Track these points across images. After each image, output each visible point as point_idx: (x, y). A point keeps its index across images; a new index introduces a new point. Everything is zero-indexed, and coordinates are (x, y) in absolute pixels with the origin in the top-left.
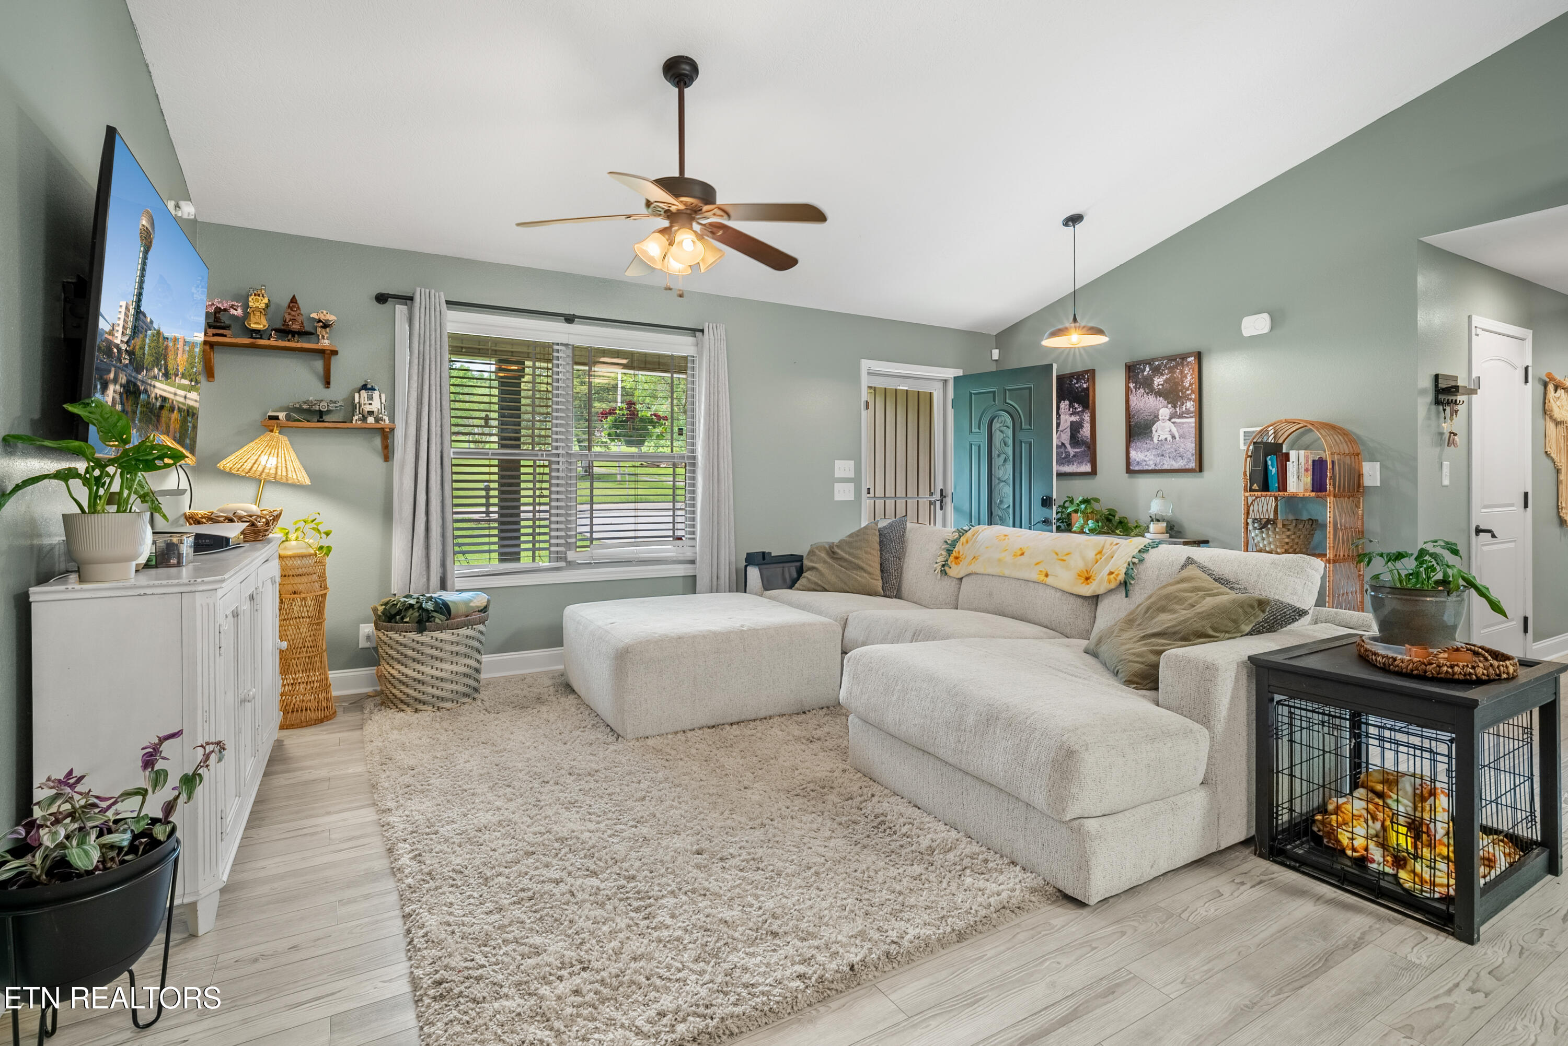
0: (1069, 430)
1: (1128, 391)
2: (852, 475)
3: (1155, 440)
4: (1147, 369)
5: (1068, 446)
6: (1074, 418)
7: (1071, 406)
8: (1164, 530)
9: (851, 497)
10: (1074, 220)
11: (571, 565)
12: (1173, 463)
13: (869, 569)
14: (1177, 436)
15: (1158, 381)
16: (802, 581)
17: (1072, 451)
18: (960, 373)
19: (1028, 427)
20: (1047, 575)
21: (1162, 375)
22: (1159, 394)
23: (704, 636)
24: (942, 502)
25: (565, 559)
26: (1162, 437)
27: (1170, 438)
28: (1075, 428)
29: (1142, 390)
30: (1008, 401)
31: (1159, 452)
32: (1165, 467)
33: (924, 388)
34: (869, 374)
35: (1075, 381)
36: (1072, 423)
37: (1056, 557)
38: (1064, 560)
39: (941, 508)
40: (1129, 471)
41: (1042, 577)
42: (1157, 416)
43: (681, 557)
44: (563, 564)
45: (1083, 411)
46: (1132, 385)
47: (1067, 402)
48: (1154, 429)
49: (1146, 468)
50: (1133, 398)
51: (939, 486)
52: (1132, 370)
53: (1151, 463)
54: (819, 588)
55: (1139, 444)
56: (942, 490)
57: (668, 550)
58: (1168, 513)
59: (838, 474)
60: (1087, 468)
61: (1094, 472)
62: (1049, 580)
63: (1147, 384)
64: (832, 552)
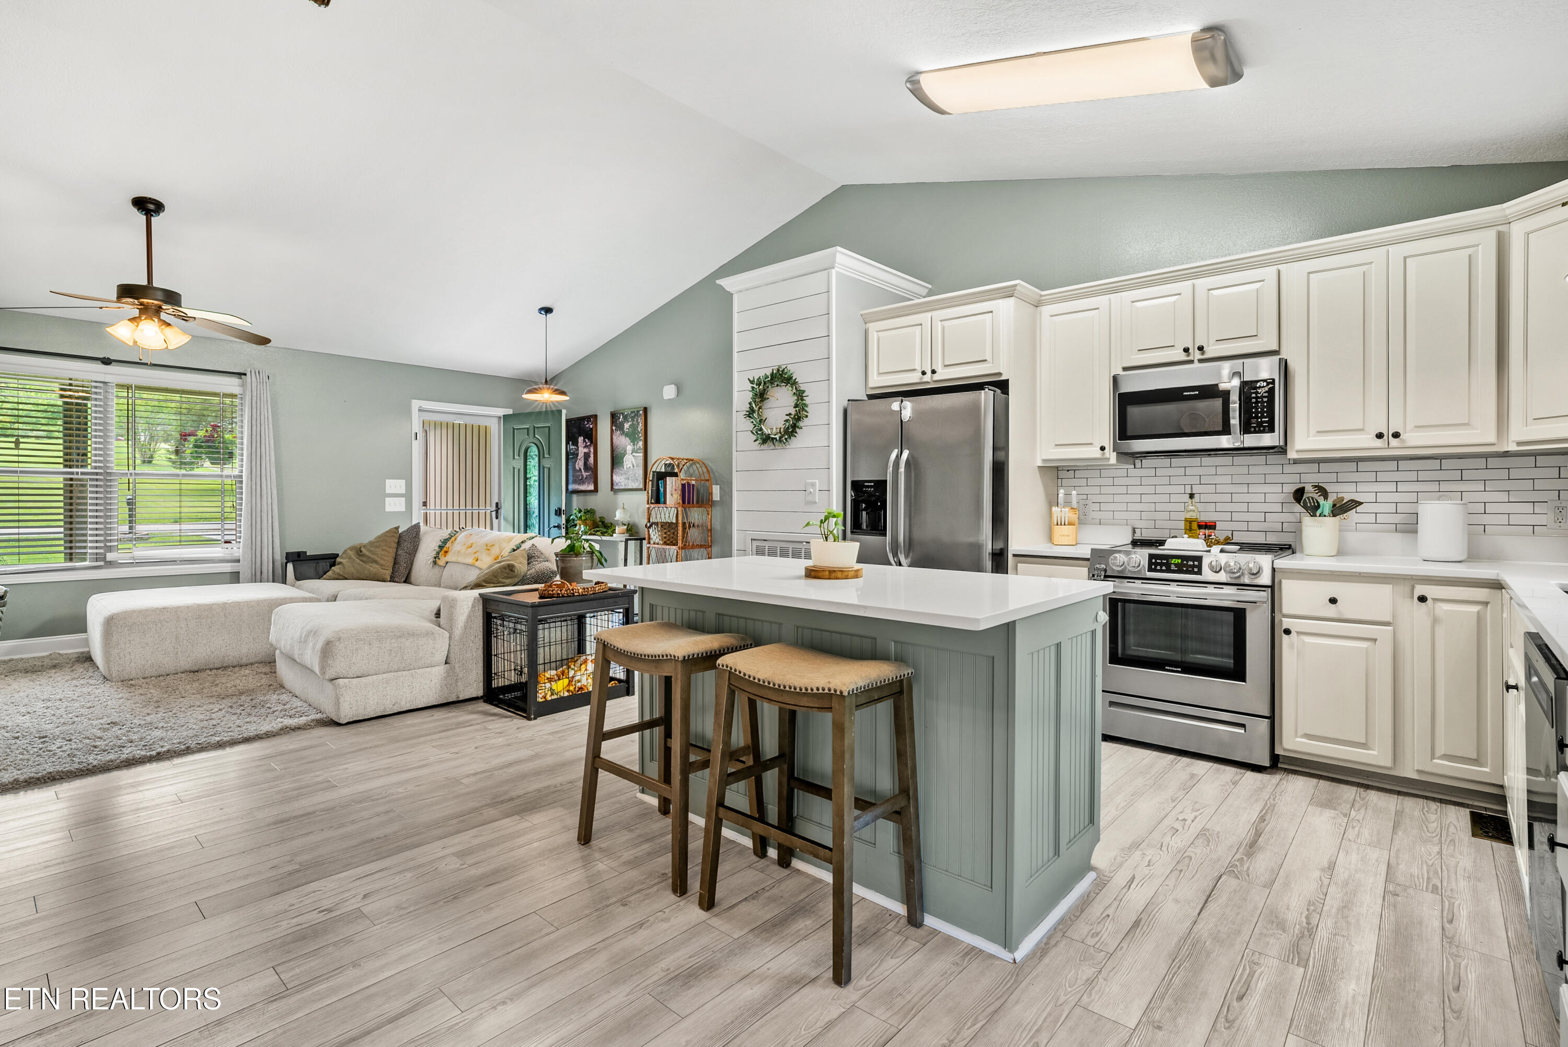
0: (583, 458)
1: (612, 430)
2: (403, 491)
3: (625, 467)
4: (621, 417)
5: (583, 470)
6: (586, 450)
7: (584, 441)
8: (625, 531)
9: (402, 508)
10: (548, 310)
11: (110, 564)
12: (633, 484)
13: (382, 562)
14: (635, 465)
15: (627, 426)
16: (330, 573)
17: (585, 474)
18: (510, 412)
19: (548, 456)
20: (477, 560)
21: (628, 422)
22: (627, 435)
23: (187, 607)
24: (497, 511)
26: (628, 466)
27: (632, 467)
28: (587, 456)
29: (618, 432)
30: (536, 436)
31: (627, 476)
32: (630, 487)
33: (483, 422)
34: (420, 410)
35: (586, 422)
36: (585, 453)
37: (485, 547)
38: (489, 550)
39: (497, 518)
40: (612, 488)
41: (474, 561)
42: (626, 451)
43: (228, 557)
44: (102, 563)
45: (590, 445)
46: (614, 428)
47: (582, 438)
48: (624, 460)
49: (621, 487)
50: (614, 437)
51: (495, 501)
52: (614, 416)
53: (623, 484)
54: (341, 578)
55: (617, 470)
56: (497, 504)
57: (217, 552)
58: (626, 519)
59: (388, 491)
60: (591, 487)
61: (596, 490)
62: (477, 564)
63: (620, 427)
64: (358, 551)
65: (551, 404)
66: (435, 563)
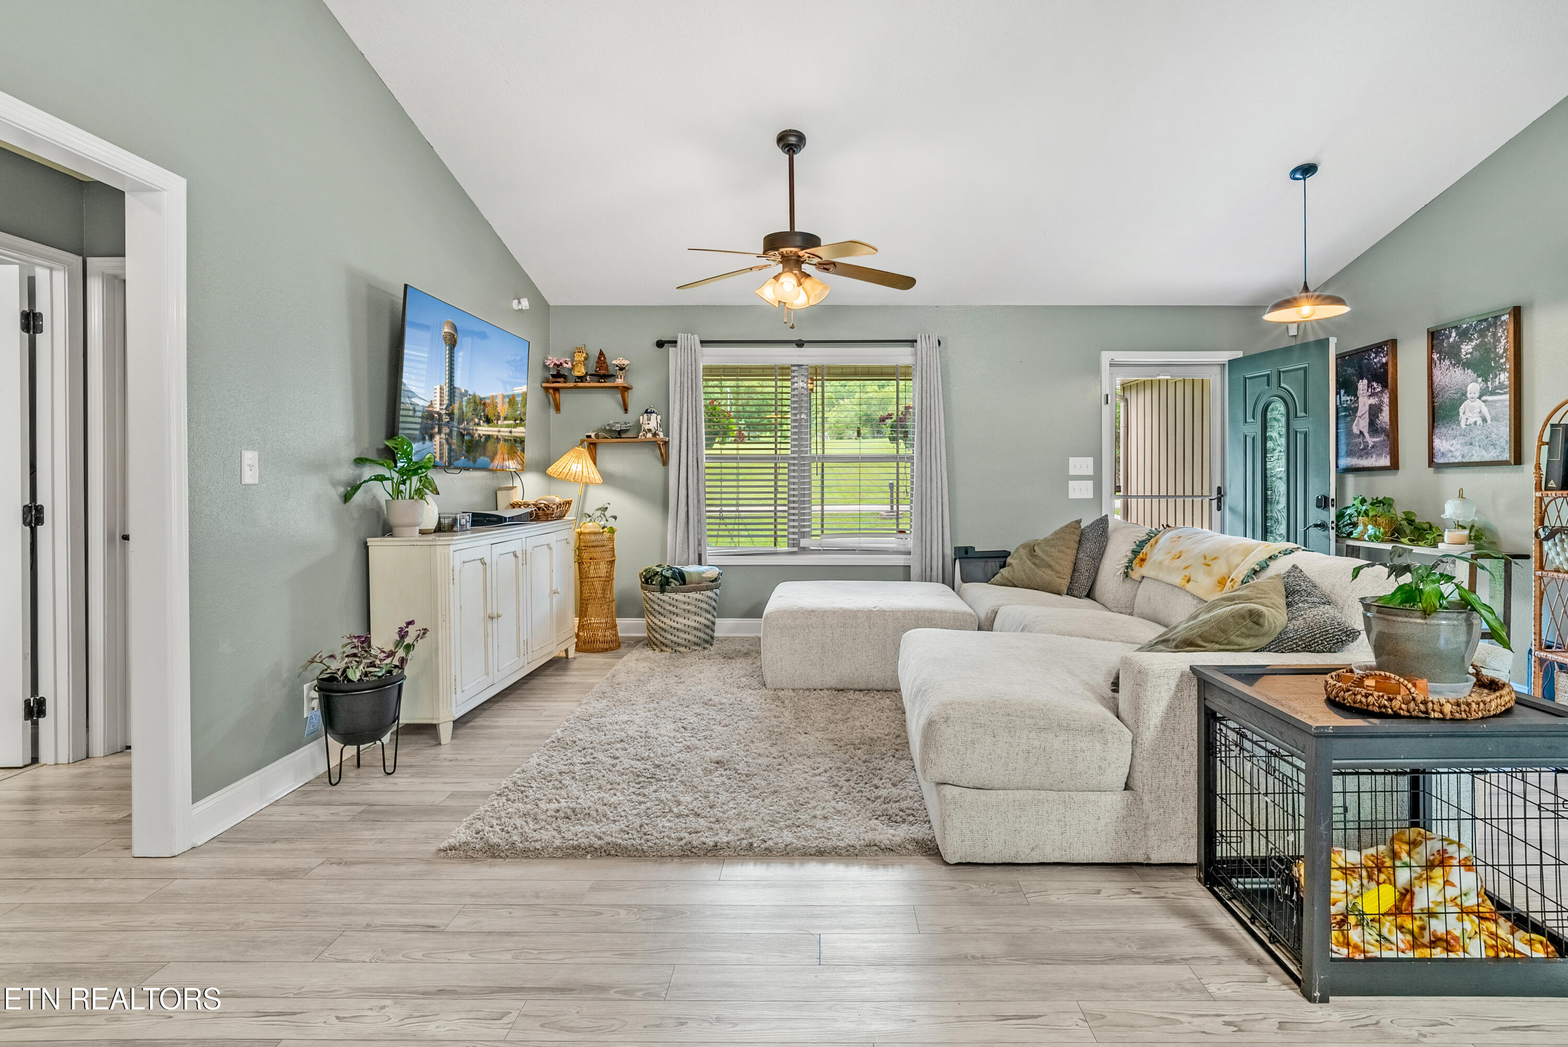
0: (1367, 415)
1: (1431, 364)
2: (1090, 472)
3: (1463, 424)
4: (1454, 334)
5: (1366, 435)
6: (1373, 401)
7: (1369, 385)
8: (1465, 539)
9: (1090, 495)
10: (1308, 170)
11: (804, 550)
12: (1484, 453)
13: (1057, 567)
14: (1488, 418)
15: (1466, 348)
16: (998, 577)
17: (1370, 441)
18: (1240, 354)
19: (1304, 414)
20: (1188, 581)
21: (1471, 340)
22: (1467, 365)
23: (834, 612)
24: (1219, 500)
25: (798, 545)
26: (1471, 421)
27: (1479, 421)
28: (1374, 411)
29: (1447, 362)
30: (1282, 385)
31: (1467, 439)
32: (1475, 459)
33: (1197, 374)
34: (1111, 365)
35: (1373, 355)
36: (1371, 406)
37: (1203, 561)
38: (1209, 565)
39: (1219, 508)
40: (1431, 462)
41: (1184, 582)
42: (1464, 394)
43: (902, 548)
44: (796, 549)
45: (1382, 392)
46: (1435, 356)
47: (1365, 381)
48: (1461, 410)
49: (1452, 460)
50: (1437, 372)
51: (1217, 483)
52: (1434, 336)
53: (1458, 454)
54: (1010, 584)
55: (1443, 430)
56: (1219, 489)
57: (892, 542)
58: (1470, 517)
59: (1072, 472)
60: (1385, 461)
61: (1395, 466)
62: (1189, 587)
63: (1453, 354)
64: (1031, 549)
65: (1314, 324)
66: (1126, 575)
